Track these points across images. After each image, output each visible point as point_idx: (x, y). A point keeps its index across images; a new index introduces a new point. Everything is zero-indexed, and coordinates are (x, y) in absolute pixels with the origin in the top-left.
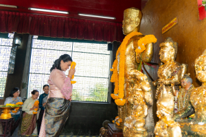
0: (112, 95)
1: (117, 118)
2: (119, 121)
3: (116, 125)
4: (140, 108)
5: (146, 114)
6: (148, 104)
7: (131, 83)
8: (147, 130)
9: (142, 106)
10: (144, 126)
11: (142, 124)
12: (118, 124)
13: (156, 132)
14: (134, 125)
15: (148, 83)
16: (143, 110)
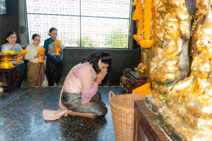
0: (135, 36)
1: (141, 64)
2: (143, 68)
3: (140, 72)
4: (172, 43)
5: (180, 50)
6: (183, 37)
7: (162, 13)
8: (180, 69)
9: (176, 41)
10: (177, 64)
11: (175, 62)
12: (142, 71)
13: (194, 67)
14: (164, 64)
15: (185, 9)
16: (176, 45)
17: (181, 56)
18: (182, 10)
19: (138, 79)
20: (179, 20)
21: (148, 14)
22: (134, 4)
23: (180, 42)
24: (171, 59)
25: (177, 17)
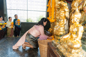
0: (48, 18)
2: (51, 30)
3: (50, 32)
4: (62, 20)
5: (65, 23)
6: (66, 18)
8: (65, 30)
9: (64, 20)
10: (64, 28)
11: (63, 28)
12: (51, 31)
13: (71, 29)
14: (59, 28)
15: (67, 7)
17: (66, 25)
18: (66, 8)
19: (49, 34)
20: (65, 12)
21: (53, 9)
22: (48, 6)
23: (65, 20)
24: (62, 27)
25: (64, 10)
